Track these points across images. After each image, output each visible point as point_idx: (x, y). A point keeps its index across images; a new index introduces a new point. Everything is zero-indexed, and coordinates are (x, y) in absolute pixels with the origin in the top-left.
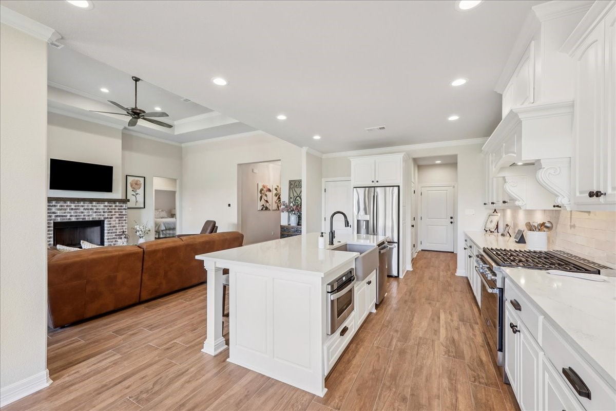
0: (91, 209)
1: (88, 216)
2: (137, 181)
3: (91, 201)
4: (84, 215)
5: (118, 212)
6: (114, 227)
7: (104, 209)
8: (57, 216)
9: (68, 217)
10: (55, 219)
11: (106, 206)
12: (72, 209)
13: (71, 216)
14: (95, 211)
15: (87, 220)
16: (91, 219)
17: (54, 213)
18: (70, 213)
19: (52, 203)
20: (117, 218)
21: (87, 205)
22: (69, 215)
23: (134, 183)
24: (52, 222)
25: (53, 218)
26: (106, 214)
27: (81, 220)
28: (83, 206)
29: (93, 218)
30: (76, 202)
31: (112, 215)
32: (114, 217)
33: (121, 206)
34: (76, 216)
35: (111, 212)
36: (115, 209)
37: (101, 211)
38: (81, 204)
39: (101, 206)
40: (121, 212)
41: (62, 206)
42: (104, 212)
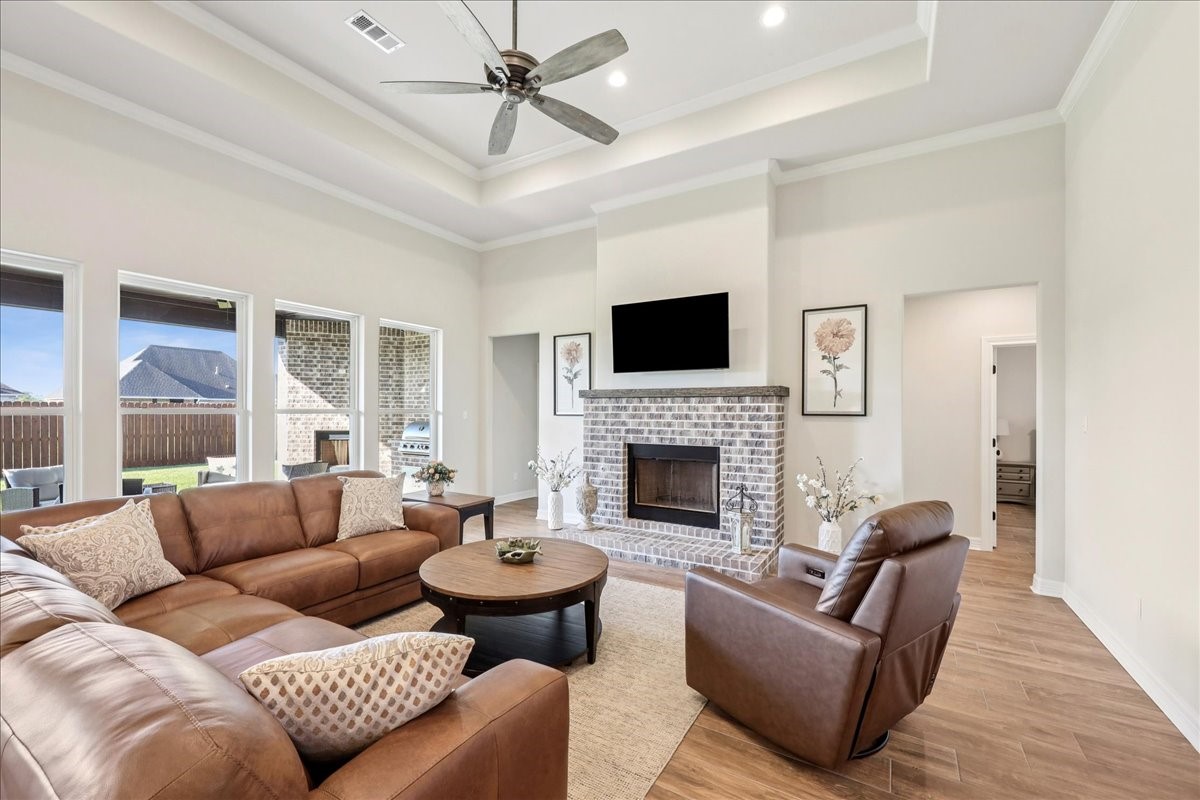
0: (687, 417)
1: (681, 433)
3: (687, 394)
4: (673, 432)
5: (749, 426)
6: (738, 469)
7: (714, 417)
8: (627, 431)
9: (645, 435)
10: (625, 438)
11: (719, 409)
12: (651, 416)
13: (650, 432)
14: (695, 421)
15: (678, 443)
16: (686, 444)
17: (624, 423)
18: (648, 424)
19: (621, 403)
20: (747, 443)
21: (680, 406)
22: (646, 429)
24: (621, 443)
25: (623, 434)
26: (719, 431)
27: (667, 443)
28: (670, 409)
29: (690, 440)
30: (659, 399)
31: (733, 435)
32: (738, 439)
34: (659, 432)
35: (730, 426)
36: (740, 417)
37: (709, 421)
38: (668, 403)
39: (708, 408)
40: (758, 427)
41: (635, 409)
42: (714, 425)
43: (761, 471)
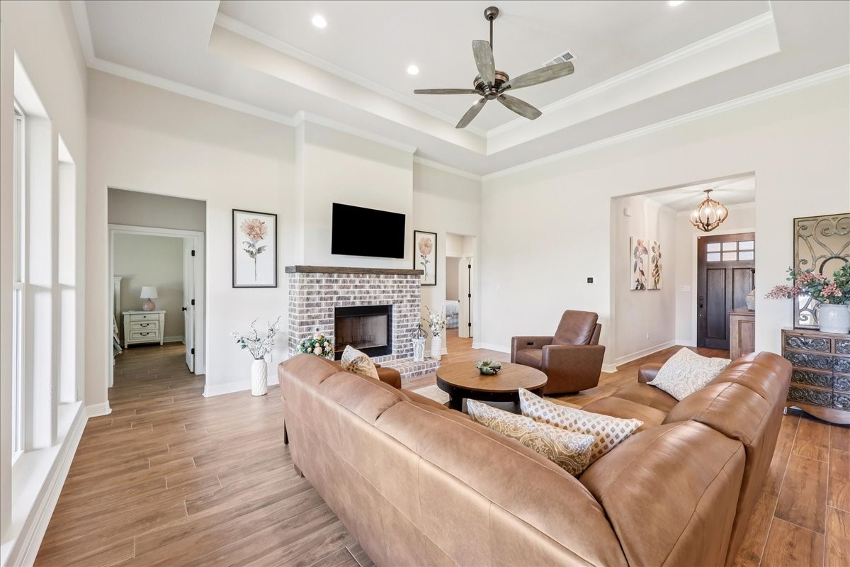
0: (379, 287)
1: (375, 298)
2: (428, 240)
3: (378, 272)
4: (370, 297)
5: (410, 291)
6: (405, 316)
7: (393, 286)
8: (339, 298)
9: (352, 300)
10: (336, 304)
11: (395, 282)
12: (356, 287)
13: (355, 298)
14: (383, 289)
15: (373, 304)
16: (378, 304)
17: (336, 293)
18: (353, 292)
19: (333, 277)
20: (409, 301)
21: (373, 280)
22: (352, 296)
23: (423, 243)
24: (333, 307)
25: (334, 300)
26: (396, 295)
27: (366, 305)
28: (368, 282)
29: (380, 302)
30: (361, 275)
31: (402, 297)
32: (405, 299)
33: (414, 282)
34: (361, 298)
35: (401, 292)
36: (406, 287)
37: (390, 289)
38: (367, 278)
39: (390, 281)
40: (413, 292)
41: (344, 282)
42: (393, 292)
43: (415, 316)
